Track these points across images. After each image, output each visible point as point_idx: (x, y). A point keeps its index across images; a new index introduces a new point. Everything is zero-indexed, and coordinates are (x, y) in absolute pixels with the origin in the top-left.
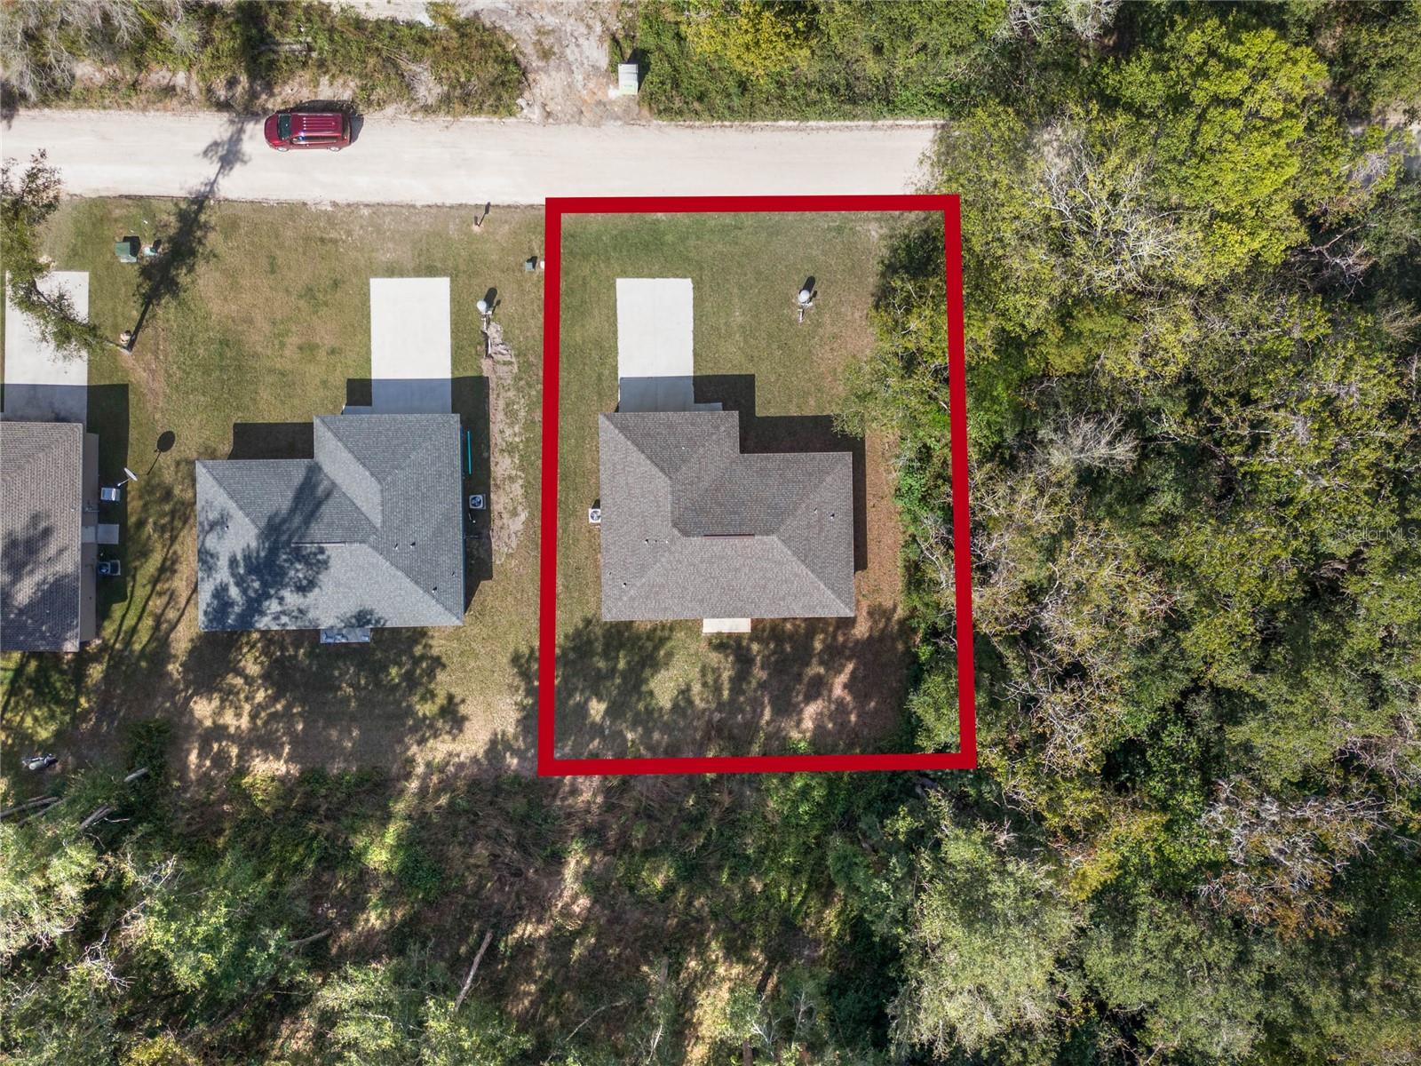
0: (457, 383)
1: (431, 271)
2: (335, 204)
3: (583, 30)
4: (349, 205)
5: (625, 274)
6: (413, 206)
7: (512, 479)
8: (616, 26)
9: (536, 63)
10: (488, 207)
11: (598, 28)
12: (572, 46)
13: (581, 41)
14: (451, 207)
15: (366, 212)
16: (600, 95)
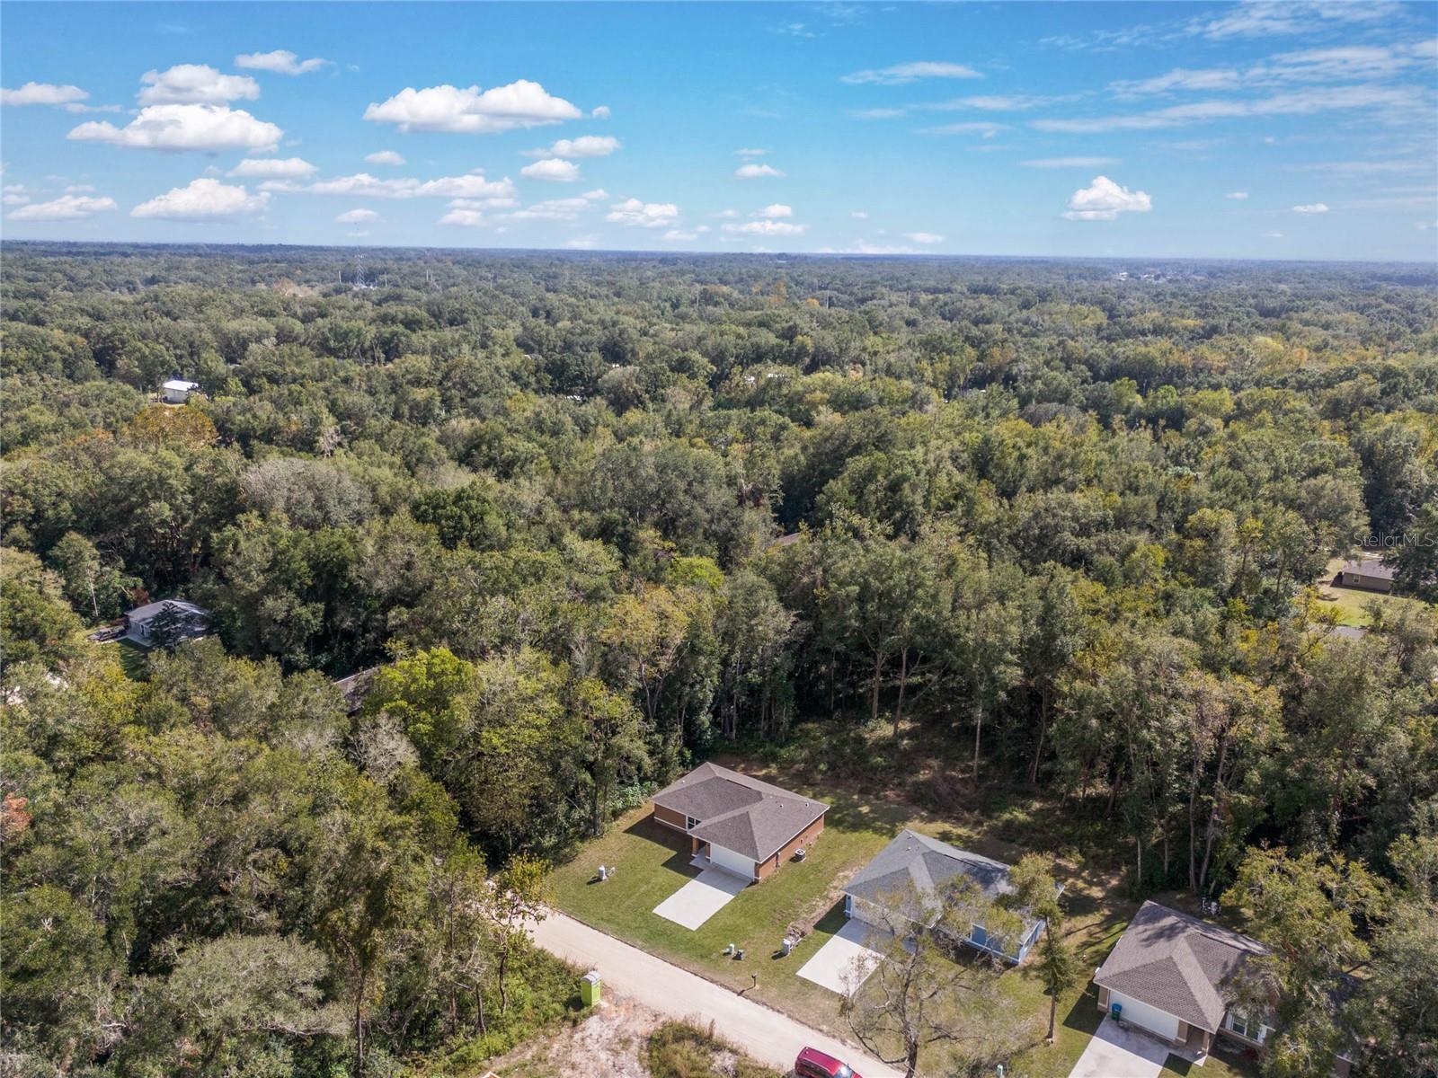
0: (834, 931)
1: (804, 982)
2: (843, 1042)
3: (588, 1041)
4: (834, 1037)
5: (688, 930)
6: (789, 1016)
7: (835, 888)
8: (566, 1030)
9: (636, 1041)
10: (740, 994)
11: (577, 1036)
12: (604, 1037)
13: (595, 1036)
14: (764, 1004)
15: (825, 1028)
16: (613, 1008)
